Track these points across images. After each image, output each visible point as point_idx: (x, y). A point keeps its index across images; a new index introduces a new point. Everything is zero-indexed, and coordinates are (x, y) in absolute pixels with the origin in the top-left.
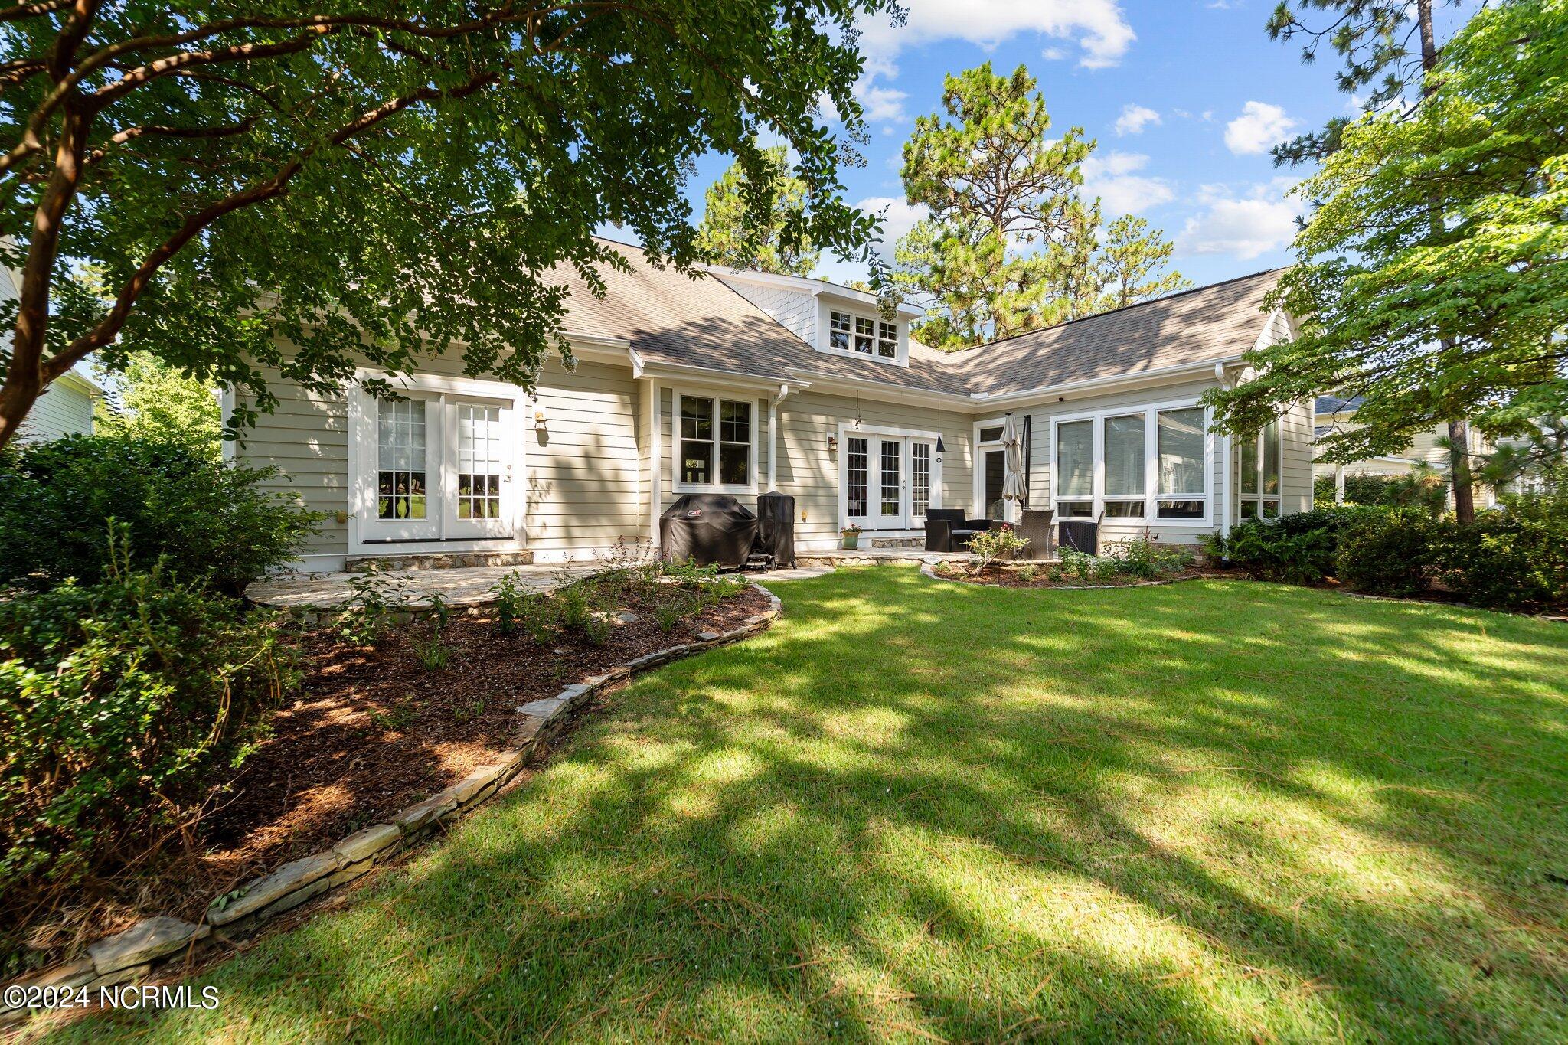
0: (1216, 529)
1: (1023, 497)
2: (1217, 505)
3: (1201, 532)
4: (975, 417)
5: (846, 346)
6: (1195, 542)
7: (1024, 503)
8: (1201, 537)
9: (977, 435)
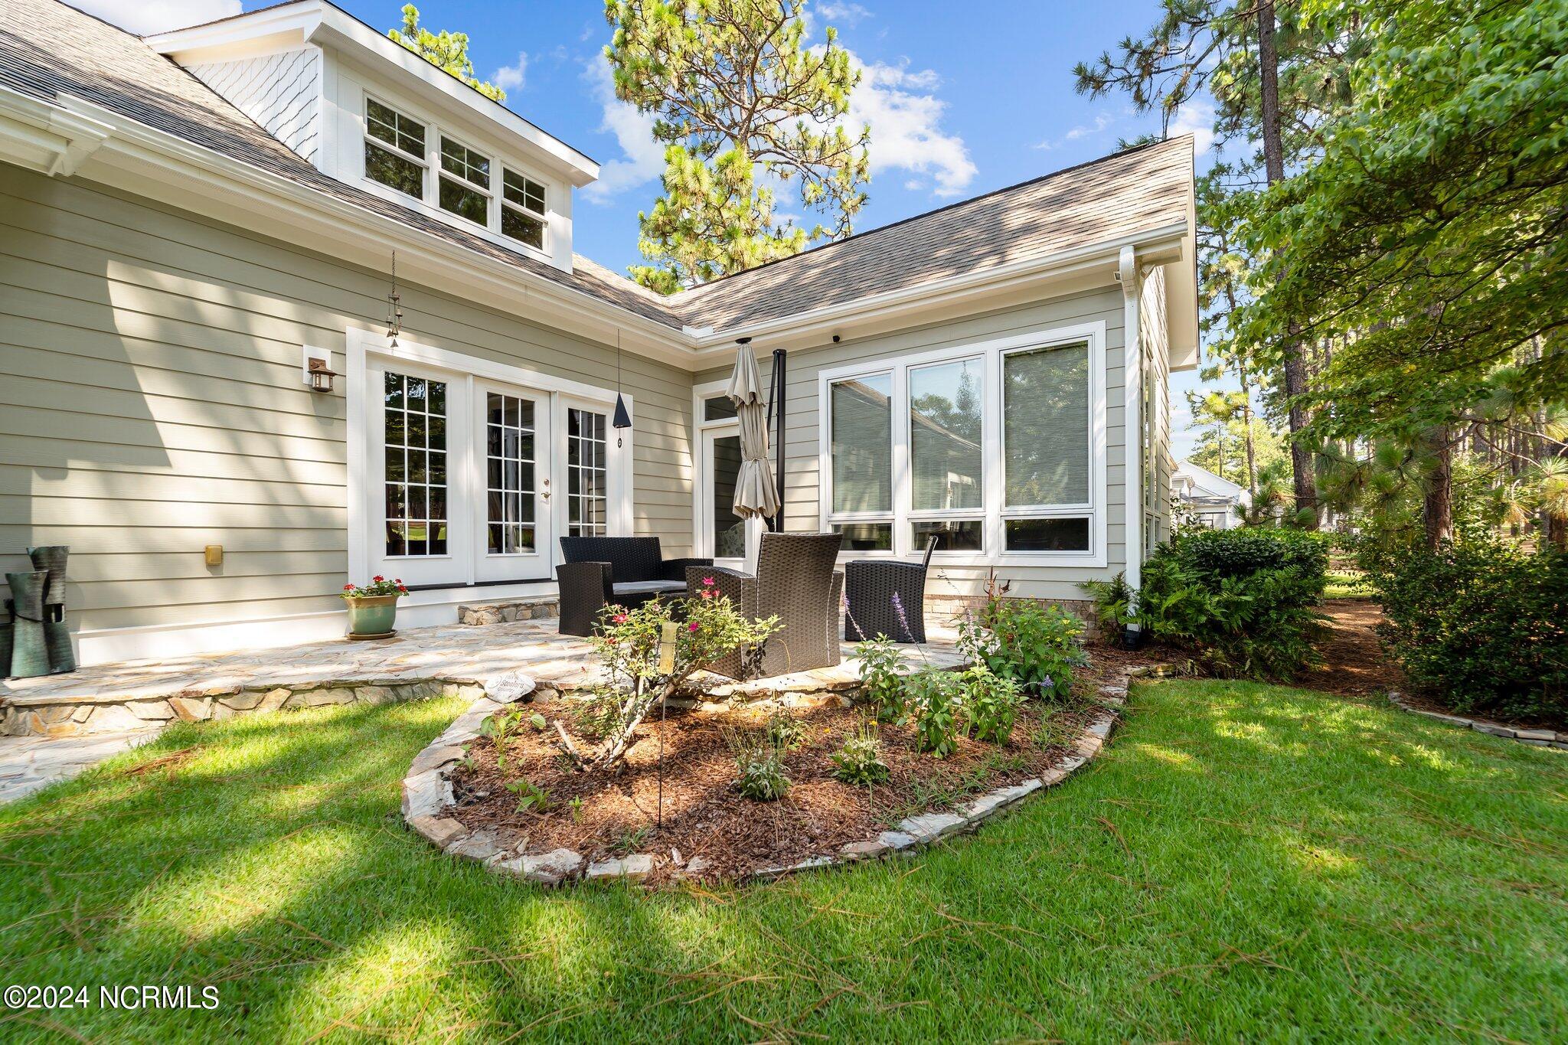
0: (1115, 572)
1: (772, 512)
2: (1116, 525)
3: (1085, 578)
4: (697, 377)
5: (417, 192)
6: (1076, 595)
7: (775, 522)
8: (1086, 586)
9: (699, 409)
